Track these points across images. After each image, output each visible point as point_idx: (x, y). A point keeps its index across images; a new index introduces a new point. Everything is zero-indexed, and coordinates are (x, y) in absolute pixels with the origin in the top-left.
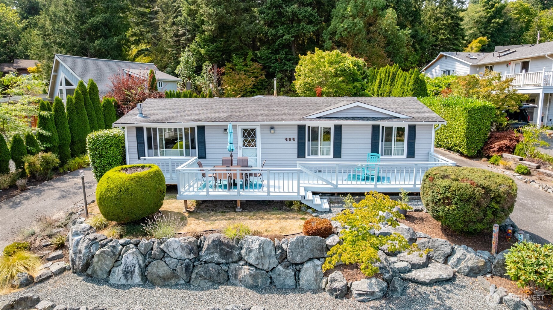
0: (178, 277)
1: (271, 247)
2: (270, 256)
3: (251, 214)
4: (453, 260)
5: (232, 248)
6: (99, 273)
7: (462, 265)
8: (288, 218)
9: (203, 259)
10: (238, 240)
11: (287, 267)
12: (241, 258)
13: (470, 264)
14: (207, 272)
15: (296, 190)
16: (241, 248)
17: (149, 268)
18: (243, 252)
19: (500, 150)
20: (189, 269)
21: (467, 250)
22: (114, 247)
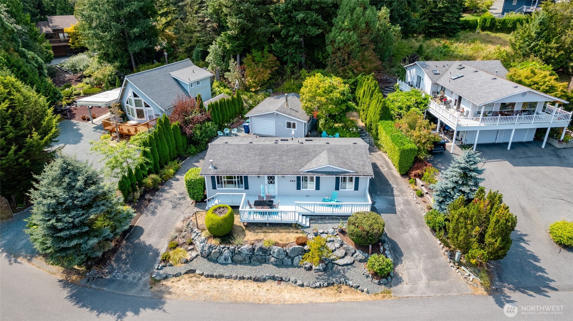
0: (246, 261)
1: (282, 251)
2: (282, 254)
3: (274, 228)
4: (355, 255)
5: (267, 250)
6: (214, 258)
7: (358, 258)
8: (290, 232)
9: (256, 254)
10: (269, 248)
11: (288, 258)
12: (270, 254)
13: (360, 258)
14: (257, 259)
15: (294, 219)
16: (271, 251)
17: (234, 257)
18: (271, 252)
19: (415, 176)
20: (250, 258)
21: (360, 252)
22: (219, 249)
